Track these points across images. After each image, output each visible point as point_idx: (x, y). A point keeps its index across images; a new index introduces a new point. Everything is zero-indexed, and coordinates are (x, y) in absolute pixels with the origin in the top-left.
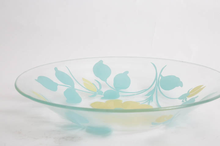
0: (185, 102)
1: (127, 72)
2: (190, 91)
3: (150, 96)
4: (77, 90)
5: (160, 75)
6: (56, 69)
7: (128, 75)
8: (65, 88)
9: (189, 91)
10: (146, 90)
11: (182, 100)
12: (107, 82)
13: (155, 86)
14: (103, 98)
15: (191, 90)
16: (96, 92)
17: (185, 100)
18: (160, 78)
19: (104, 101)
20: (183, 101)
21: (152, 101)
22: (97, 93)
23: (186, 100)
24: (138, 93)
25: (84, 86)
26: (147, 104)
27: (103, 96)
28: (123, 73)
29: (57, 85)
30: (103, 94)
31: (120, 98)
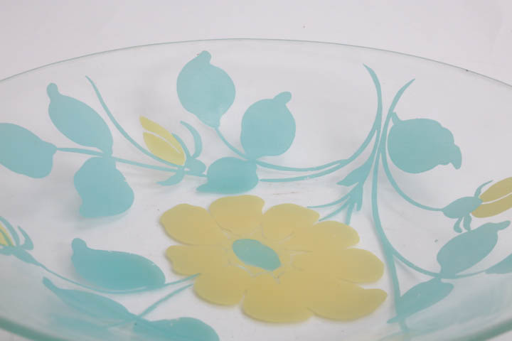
0: (464, 231)
1: (286, 96)
2: (484, 190)
3: (355, 185)
4: (120, 160)
5: (391, 114)
6: (52, 90)
7: (289, 105)
8: (79, 160)
9: (479, 190)
10: (342, 163)
11: (457, 219)
12: (220, 128)
13: (371, 150)
14: (202, 190)
15: (487, 187)
16: (183, 165)
17: (464, 225)
18: (391, 124)
19: (204, 201)
20: (457, 228)
21: (359, 208)
22: (186, 169)
23: (467, 225)
24: (320, 171)
25: (146, 147)
26: (340, 218)
27: (203, 180)
28: (272, 97)
29: (52, 149)
30: (205, 173)
31: (258, 191)
